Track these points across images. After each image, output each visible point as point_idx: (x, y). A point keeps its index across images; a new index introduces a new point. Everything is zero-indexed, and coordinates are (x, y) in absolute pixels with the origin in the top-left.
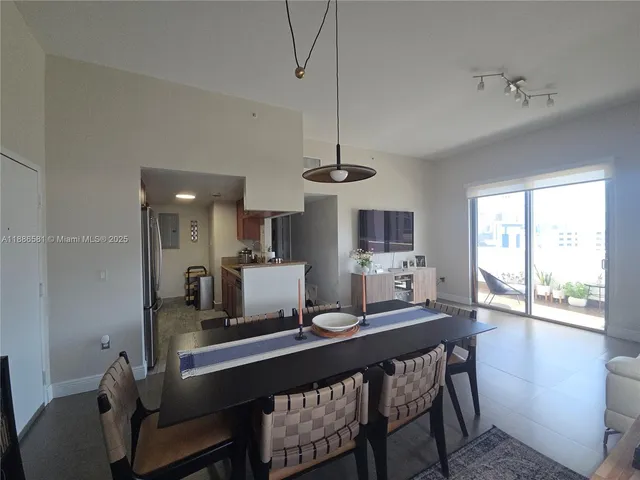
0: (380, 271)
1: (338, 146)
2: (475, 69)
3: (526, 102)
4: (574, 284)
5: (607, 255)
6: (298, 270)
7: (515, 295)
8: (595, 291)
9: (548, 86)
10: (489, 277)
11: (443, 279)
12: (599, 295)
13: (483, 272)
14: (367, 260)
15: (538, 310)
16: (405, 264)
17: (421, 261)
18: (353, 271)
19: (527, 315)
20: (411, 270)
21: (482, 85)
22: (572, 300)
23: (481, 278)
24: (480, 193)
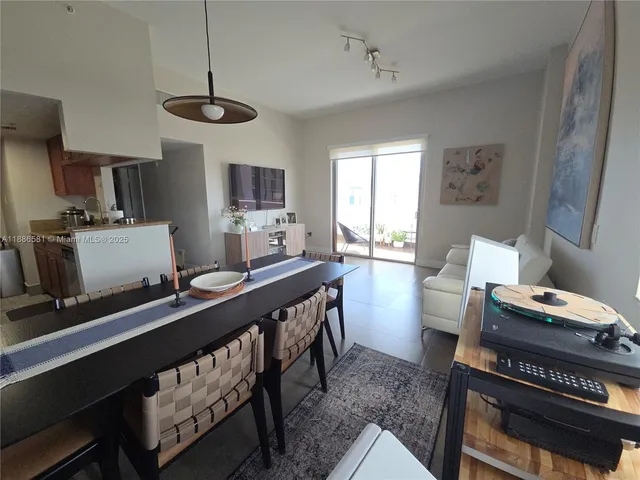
0: (254, 229)
1: (210, 73)
2: (343, 28)
3: (378, 75)
4: (397, 231)
5: (419, 209)
6: (161, 231)
7: (363, 242)
8: (409, 235)
9: (394, 64)
10: (345, 230)
11: (310, 234)
12: (412, 238)
13: (341, 225)
14: (241, 218)
15: (378, 252)
16: (278, 221)
17: (292, 218)
18: (226, 230)
19: (370, 257)
20: (283, 227)
21: (348, 47)
22: (396, 244)
23: (339, 232)
24: (340, 155)
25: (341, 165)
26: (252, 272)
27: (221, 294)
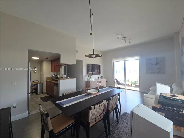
0: (93, 80)
1: (93, 49)
2: (117, 34)
3: (126, 42)
4: (133, 81)
5: (139, 75)
6: (74, 80)
7: (123, 84)
8: (137, 83)
9: (130, 40)
10: (117, 81)
11: (107, 82)
13: (116, 79)
14: (90, 77)
15: (127, 87)
16: (99, 78)
17: (102, 77)
18: (86, 80)
19: (125, 89)
20: (100, 80)
21: (118, 38)
22: (133, 85)
23: (115, 81)
24: (115, 61)
25: (115, 63)
26: (99, 90)
27: (94, 94)
